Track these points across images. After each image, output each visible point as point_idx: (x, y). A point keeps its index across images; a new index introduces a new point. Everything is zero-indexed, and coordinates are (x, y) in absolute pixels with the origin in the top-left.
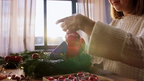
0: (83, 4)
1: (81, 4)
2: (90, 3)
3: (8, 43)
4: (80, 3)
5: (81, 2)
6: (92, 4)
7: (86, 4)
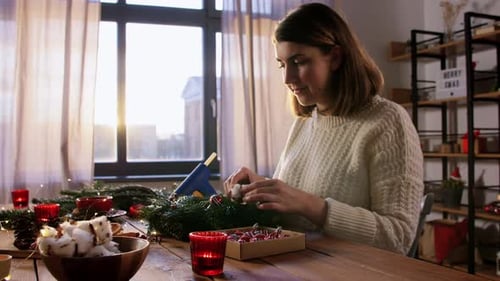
0: (238, 37)
1: (232, 36)
2: (259, 34)
3: (15, 156)
4: (228, 33)
5: (234, 32)
6: (263, 39)
7: (246, 38)
